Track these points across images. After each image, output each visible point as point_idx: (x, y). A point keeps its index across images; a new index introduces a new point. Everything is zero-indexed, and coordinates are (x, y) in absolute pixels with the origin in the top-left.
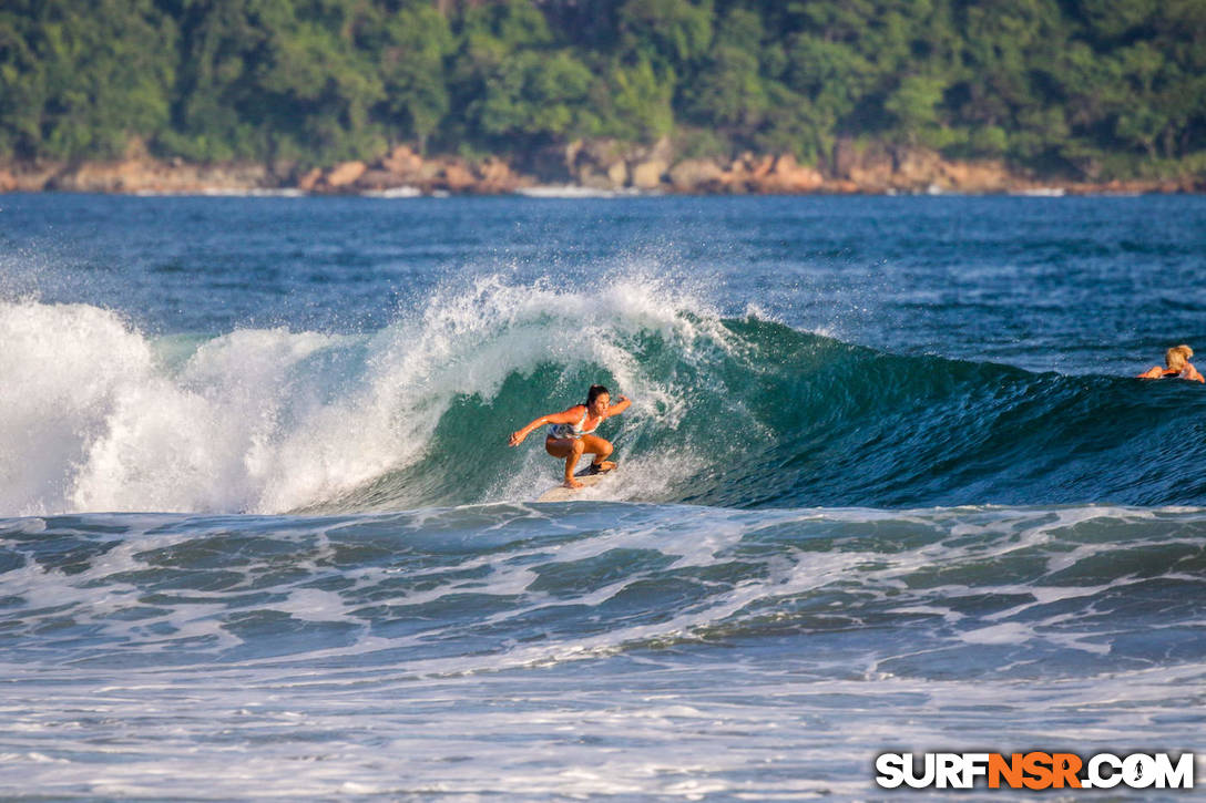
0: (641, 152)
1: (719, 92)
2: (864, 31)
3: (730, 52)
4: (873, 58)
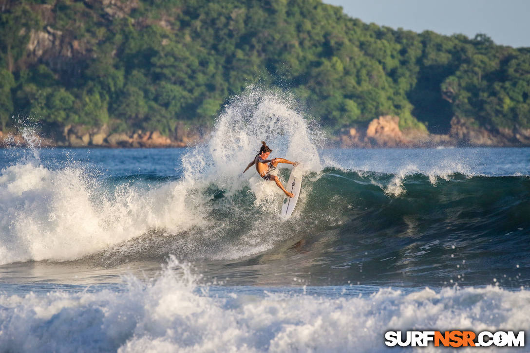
0: (95, 130)
1: (128, 105)
2: (187, 80)
3: (132, 89)
4: (191, 91)
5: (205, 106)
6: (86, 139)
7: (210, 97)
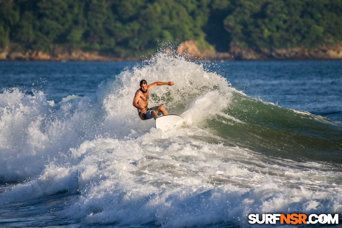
5: (72, 34)
7: (75, 29)
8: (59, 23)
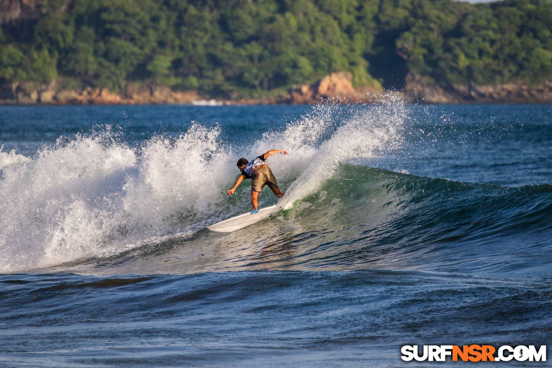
0: (44, 87)
1: (77, 62)
2: (137, 36)
3: (82, 45)
4: (141, 48)
5: (155, 62)
6: (34, 96)
7: (160, 54)
8: (135, 44)
